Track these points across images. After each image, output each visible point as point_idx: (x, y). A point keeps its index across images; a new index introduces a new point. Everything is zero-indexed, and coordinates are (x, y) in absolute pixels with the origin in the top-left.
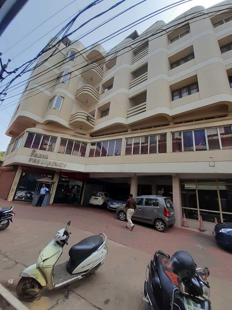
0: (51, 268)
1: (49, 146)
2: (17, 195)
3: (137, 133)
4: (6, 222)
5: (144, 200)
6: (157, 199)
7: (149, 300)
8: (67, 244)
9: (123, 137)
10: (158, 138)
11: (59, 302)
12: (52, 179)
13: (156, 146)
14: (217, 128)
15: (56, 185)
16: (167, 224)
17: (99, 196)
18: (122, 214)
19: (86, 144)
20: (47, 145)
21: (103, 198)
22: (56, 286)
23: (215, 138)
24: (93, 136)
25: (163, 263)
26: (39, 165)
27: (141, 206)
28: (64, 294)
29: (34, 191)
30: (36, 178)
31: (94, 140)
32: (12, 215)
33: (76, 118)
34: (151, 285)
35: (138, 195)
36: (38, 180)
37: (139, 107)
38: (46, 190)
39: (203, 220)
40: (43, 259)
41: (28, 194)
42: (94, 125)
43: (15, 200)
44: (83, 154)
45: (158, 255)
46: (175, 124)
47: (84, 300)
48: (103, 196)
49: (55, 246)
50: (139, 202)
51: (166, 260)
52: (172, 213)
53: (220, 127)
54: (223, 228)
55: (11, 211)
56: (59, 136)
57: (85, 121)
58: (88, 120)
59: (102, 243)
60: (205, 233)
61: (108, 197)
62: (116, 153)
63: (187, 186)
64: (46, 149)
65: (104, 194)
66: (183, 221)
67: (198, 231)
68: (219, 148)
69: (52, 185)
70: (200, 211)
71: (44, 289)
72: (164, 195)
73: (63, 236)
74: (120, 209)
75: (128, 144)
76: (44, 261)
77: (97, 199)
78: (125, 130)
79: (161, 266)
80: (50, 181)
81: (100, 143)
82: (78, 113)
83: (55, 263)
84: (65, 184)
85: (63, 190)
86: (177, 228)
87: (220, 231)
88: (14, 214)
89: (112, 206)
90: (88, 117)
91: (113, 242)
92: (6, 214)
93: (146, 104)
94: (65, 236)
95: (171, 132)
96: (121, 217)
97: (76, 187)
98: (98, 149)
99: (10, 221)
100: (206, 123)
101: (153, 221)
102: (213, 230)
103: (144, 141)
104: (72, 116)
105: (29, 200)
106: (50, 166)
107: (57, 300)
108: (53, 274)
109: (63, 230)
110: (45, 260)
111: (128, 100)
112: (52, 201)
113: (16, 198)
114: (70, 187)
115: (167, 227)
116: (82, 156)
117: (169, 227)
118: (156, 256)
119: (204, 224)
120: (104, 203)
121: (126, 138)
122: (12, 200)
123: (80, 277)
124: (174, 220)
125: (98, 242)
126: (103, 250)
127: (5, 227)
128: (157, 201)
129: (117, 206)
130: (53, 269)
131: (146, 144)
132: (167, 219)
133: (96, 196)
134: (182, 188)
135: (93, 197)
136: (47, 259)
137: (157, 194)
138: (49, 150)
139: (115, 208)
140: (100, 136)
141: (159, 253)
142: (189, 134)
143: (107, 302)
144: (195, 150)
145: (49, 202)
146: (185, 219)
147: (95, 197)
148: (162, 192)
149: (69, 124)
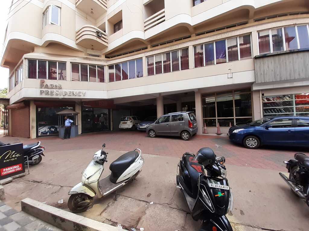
0: (97, 182)
1: (59, 74)
2: (39, 132)
3: (158, 49)
4: (37, 157)
5: (171, 118)
6: (182, 115)
7: (181, 187)
8: (107, 161)
9: (142, 55)
10: (180, 54)
11: (110, 205)
12: (74, 110)
13: (178, 63)
14: (237, 38)
15: (80, 116)
16: (191, 134)
17: (127, 120)
18: (152, 132)
19: (102, 67)
20: (56, 73)
21: (132, 121)
22: (104, 194)
23: (234, 49)
24: (109, 58)
25: (190, 160)
26: (54, 96)
27: (167, 123)
28: (112, 198)
29: (57, 125)
30: (55, 111)
31: (112, 61)
32: (42, 150)
33: (83, 35)
34: (182, 177)
35: (165, 114)
36: (58, 113)
37: (157, 16)
38: (70, 122)
39: (220, 126)
40: (87, 177)
41: (52, 129)
42: (107, 43)
43: (40, 136)
44: (102, 80)
45: (185, 156)
46: (197, 36)
47: (130, 199)
48: (131, 119)
49: (96, 165)
50: (166, 119)
51: (192, 158)
52: (195, 125)
53: (240, 36)
54: (235, 129)
55: (39, 146)
56: (68, 61)
57: (95, 38)
58: (99, 37)
59: (138, 156)
60: (222, 135)
61: (136, 120)
62: (138, 75)
63: (208, 100)
64: (56, 78)
65: (132, 117)
66: (204, 129)
67: (216, 135)
68: (237, 59)
69: (75, 116)
70: (218, 119)
71: (94, 199)
72: (187, 111)
73: (101, 156)
74: (149, 128)
75: (149, 64)
76: (88, 179)
77: (126, 123)
78: (144, 46)
79: (188, 163)
80: (72, 113)
81: (118, 64)
82: (83, 28)
83: (99, 178)
84: (90, 114)
85: (89, 120)
86: (199, 136)
87: (233, 132)
88: (44, 148)
89: (141, 127)
90: (98, 32)
91: (147, 155)
92: (34, 149)
93: (164, 12)
94: (103, 155)
95: (193, 46)
96: (151, 135)
97: (102, 115)
98: (118, 72)
99: (41, 155)
100: (227, 32)
101: (180, 133)
102: (228, 133)
103: (165, 59)
104: (77, 33)
105: (55, 134)
106: (66, 97)
107: (107, 203)
108: (99, 186)
109: (100, 152)
110: (89, 177)
111: (143, 7)
112: (80, 132)
113: (39, 135)
114: (96, 116)
115: (191, 136)
116: (101, 82)
117: (193, 136)
118: (184, 157)
119: (221, 129)
120: (134, 125)
121: (146, 57)
122: (36, 137)
123: (124, 184)
124: (197, 129)
125: (134, 156)
126: (139, 161)
127: (38, 161)
128: (182, 117)
129: (146, 126)
130: (98, 183)
131: (168, 63)
132: (191, 130)
133: (125, 121)
134: (203, 102)
135: (122, 122)
136: (90, 177)
137: (182, 111)
138: (60, 79)
139: (145, 129)
140: (117, 56)
141: (187, 154)
142: (210, 46)
143: (149, 195)
144: (215, 63)
145: (78, 133)
146: (206, 128)
147: (123, 122)
148: (186, 108)
149: (76, 44)
